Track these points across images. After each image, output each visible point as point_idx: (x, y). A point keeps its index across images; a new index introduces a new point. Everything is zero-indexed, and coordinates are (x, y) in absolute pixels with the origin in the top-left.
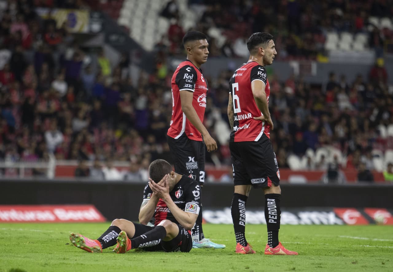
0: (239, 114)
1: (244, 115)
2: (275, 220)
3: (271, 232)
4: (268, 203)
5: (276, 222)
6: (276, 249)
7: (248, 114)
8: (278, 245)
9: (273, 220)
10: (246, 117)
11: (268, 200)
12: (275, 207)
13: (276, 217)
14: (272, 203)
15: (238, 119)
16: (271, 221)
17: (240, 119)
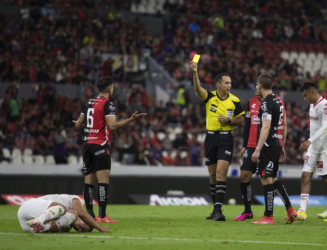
0: (92, 128)
1: (94, 130)
2: (104, 199)
3: (101, 207)
4: (100, 189)
5: (104, 201)
6: (104, 219)
7: (97, 130)
8: (105, 216)
9: (103, 199)
10: (95, 131)
11: (100, 187)
12: (105, 192)
13: (105, 197)
14: (102, 189)
15: (90, 131)
16: (102, 200)
17: (91, 132)
